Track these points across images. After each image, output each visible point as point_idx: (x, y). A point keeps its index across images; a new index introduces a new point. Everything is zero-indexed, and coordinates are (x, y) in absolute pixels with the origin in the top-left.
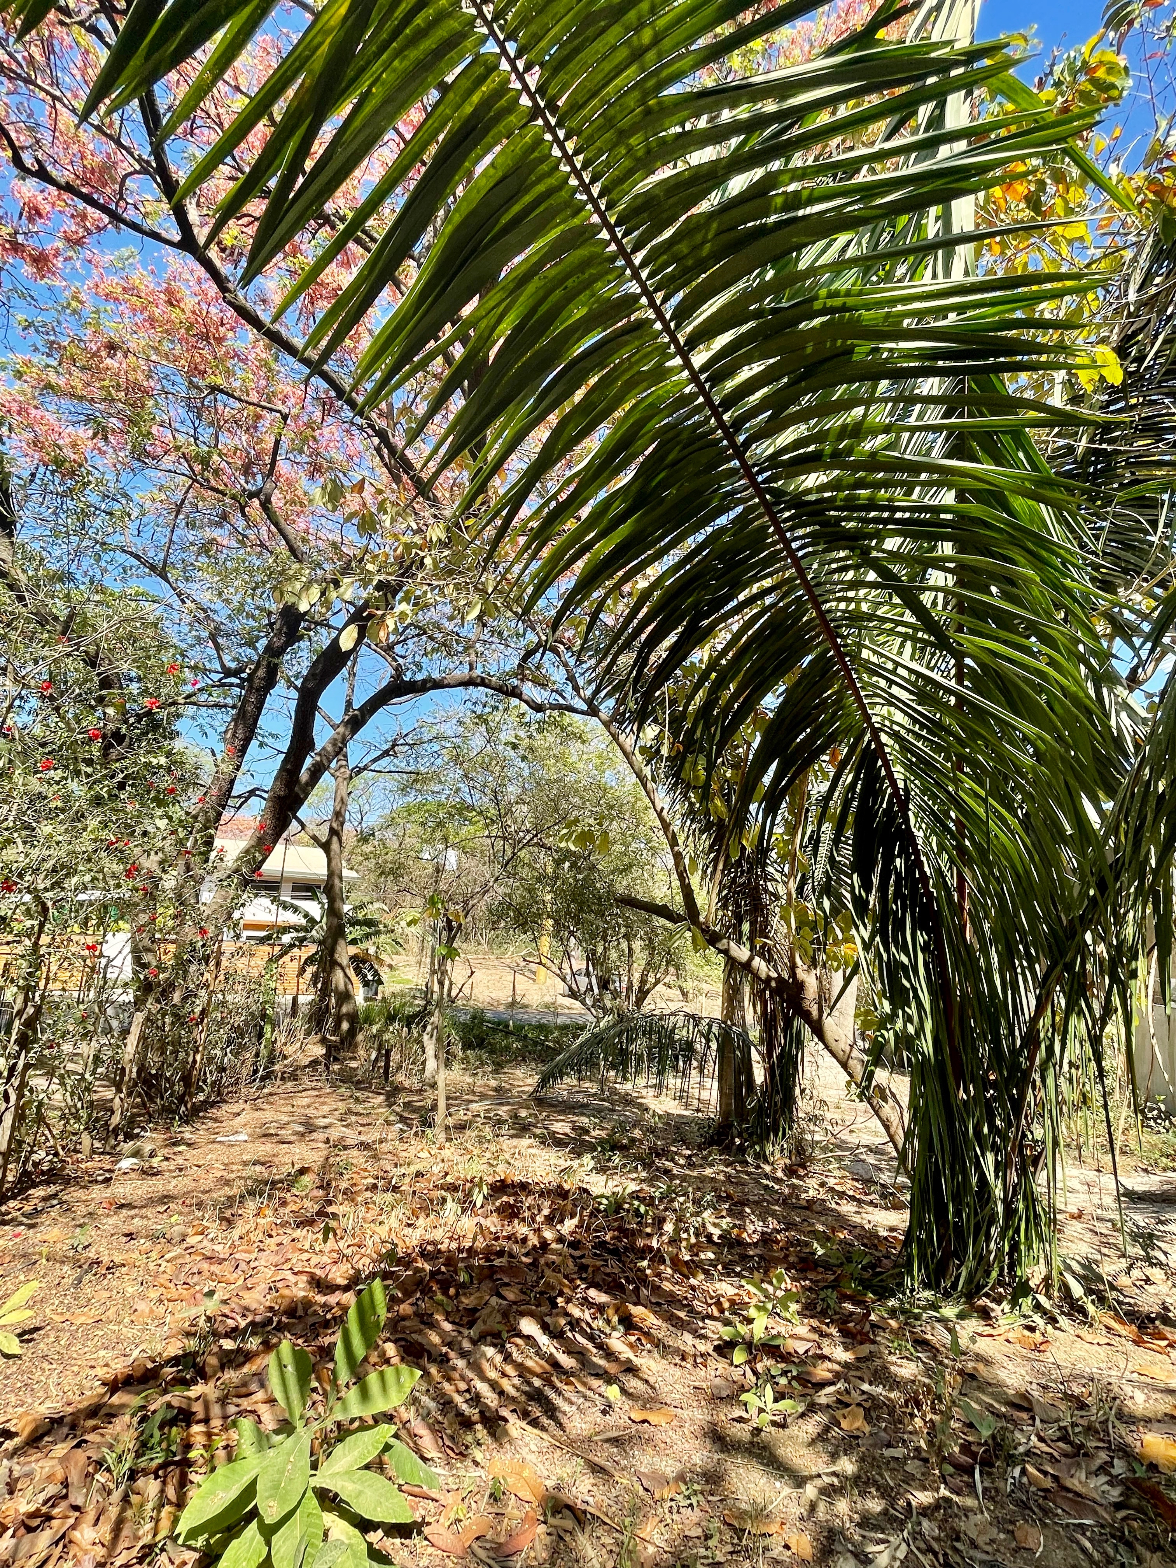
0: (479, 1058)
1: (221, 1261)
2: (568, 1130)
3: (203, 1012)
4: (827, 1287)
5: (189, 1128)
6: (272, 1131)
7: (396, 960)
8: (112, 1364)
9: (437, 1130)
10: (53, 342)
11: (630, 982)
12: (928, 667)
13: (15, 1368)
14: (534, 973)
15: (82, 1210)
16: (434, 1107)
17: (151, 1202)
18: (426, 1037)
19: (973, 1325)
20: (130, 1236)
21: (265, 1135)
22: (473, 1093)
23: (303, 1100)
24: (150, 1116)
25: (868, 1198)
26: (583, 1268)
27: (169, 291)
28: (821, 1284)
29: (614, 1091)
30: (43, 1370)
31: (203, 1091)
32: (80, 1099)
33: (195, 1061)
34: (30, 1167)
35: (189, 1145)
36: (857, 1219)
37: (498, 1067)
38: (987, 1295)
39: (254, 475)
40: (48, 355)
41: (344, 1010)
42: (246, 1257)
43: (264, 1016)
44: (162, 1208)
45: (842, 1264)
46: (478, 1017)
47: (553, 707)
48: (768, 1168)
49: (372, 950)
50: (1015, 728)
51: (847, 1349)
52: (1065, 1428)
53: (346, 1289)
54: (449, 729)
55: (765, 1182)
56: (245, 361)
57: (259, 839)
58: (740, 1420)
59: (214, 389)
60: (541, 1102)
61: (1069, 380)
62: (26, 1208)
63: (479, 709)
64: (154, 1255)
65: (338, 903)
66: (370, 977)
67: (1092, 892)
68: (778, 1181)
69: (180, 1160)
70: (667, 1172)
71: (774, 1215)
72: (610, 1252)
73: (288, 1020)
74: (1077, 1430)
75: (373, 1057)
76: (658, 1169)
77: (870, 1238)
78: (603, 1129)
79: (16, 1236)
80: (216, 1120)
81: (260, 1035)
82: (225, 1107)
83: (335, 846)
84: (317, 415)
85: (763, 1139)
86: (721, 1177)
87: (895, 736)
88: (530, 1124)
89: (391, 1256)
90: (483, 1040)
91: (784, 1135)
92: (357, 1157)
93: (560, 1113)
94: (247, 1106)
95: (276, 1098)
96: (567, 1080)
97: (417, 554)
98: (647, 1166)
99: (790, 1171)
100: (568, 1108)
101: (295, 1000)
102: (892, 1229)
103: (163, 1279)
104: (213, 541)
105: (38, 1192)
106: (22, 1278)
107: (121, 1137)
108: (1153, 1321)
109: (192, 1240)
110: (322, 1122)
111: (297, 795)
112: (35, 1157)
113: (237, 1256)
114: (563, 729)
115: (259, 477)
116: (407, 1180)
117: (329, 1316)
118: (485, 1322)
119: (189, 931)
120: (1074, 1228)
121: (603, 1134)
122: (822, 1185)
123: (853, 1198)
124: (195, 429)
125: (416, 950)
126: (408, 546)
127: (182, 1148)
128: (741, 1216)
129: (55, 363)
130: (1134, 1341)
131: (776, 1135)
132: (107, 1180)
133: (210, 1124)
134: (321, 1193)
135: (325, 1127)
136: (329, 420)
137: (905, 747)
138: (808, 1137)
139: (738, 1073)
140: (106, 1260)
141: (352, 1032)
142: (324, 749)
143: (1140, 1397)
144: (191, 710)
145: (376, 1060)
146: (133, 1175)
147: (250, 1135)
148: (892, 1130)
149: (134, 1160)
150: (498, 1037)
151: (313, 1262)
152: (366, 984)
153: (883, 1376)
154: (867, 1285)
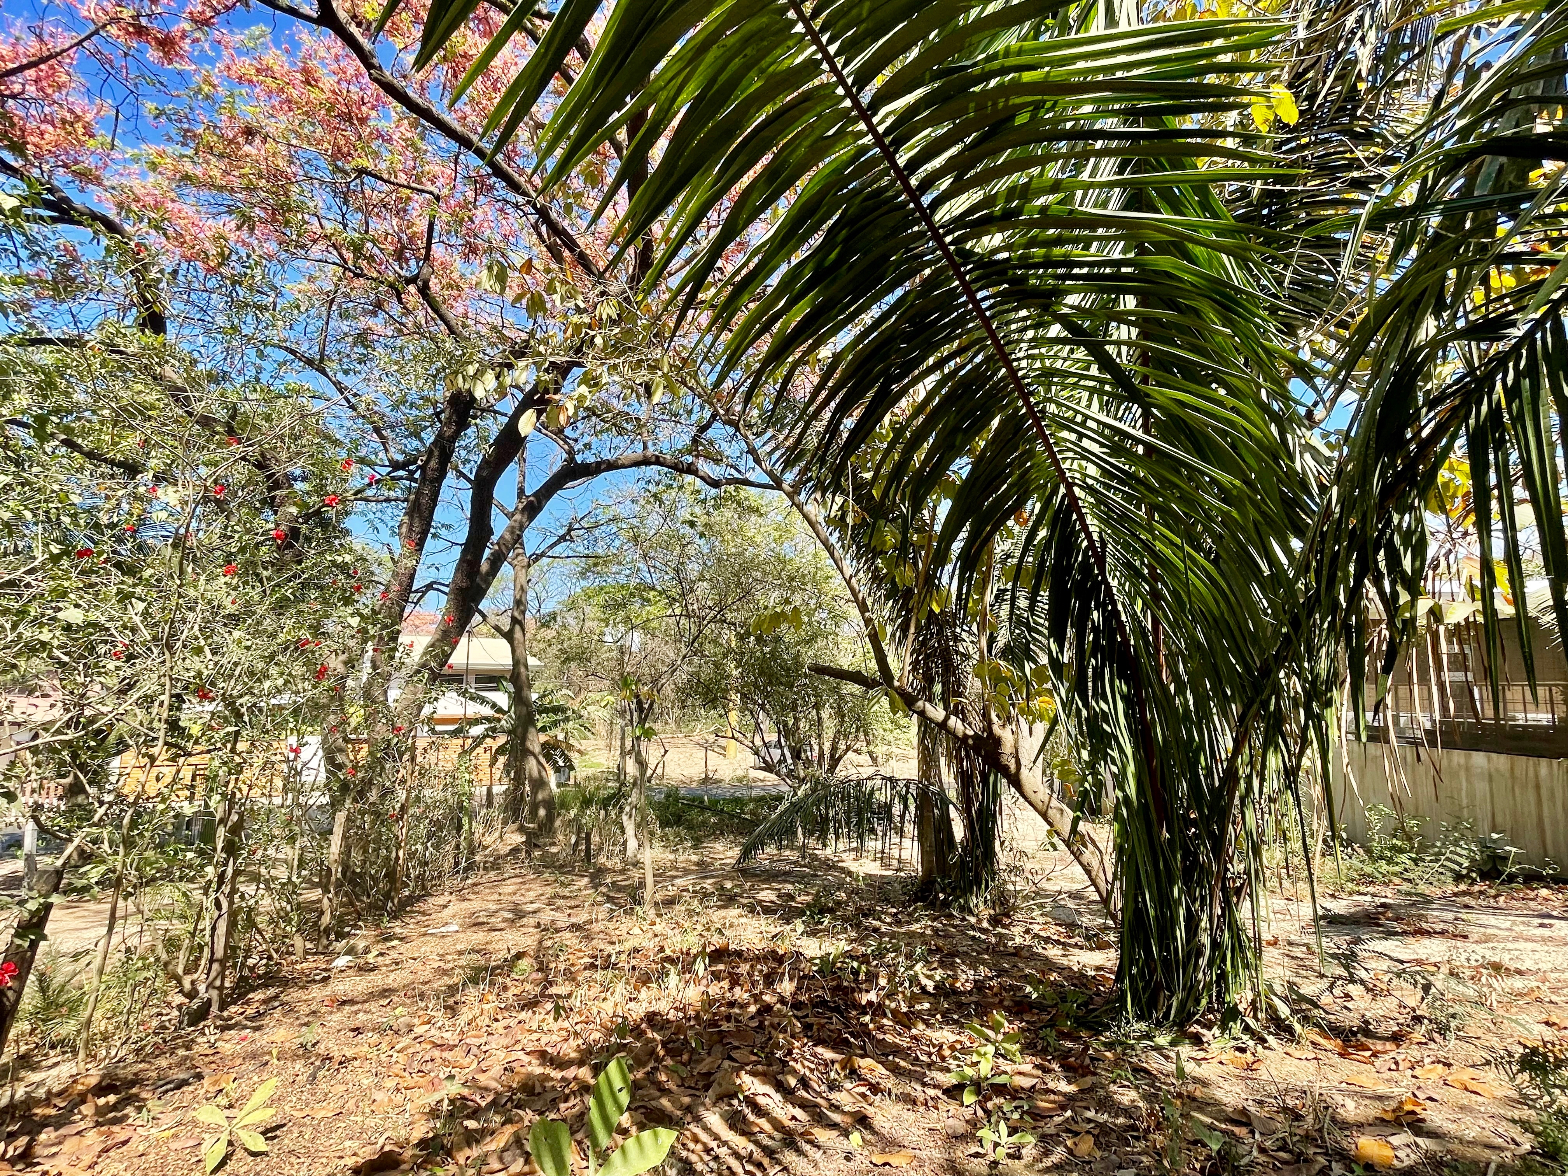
0: (677, 835)
1: (452, 1048)
2: (774, 898)
3: (402, 808)
4: (1046, 1027)
5: (399, 923)
6: (481, 920)
7: (585, 745)
8: (360, 1152)
9: (646, 908)
10: (188, 130)
11: (821, 750)
12: (1115, 418)
13: (263, 1165)
14: (724, 748)
15: (304, 1009)
16: (642, 884)
17: (371, 997)
18: (625, 818)
19: (1186, 1050)
20: (357, 1030)
21: (475, 925)
22: (677, 869)
23: (508, 888)
24: (359, 914)
25: (1072, 941)
26: (807, 1027)
27: (305, 71)
28: (1039, 1025)
29: (815, 857)
30: (292, 1164)
31: (408, 886)
32: (288, 902)
33: (397, 858)
34: (246, 973)
35: (401, 939)
36: (1065, 962)
37: (697, 843)
38: (1198, 1022)
39: (407, 261)
40: (184, 144)
41: (540, 797)
42: (477, 1041)
43: (461, 808)
44: (385, 1002)
45: (1056, 1005)
46: (672, 795)
47: (729, 482)
48: (973, 920)
49: (561, 737)
50: (1203, 474)
51: (1069, 1083)
52: (1283, 1139)
53: (581, 1063)
54: (625, 510)
55: (972, 933)
56: (390, 141)
57: (444, 632)
58: (977, 1155)
59: (362, 172)
60: (745, 873)
61: (1241, 122)
62: (249, 1012)
63: (652, 488)
64: (384, 1046)
65: (525, 692)
66: (561, 763)
67: (1284, 630)
68: (984, 931)
69: (394, 954)
70: (876, 930)
71: (984, 963)
72: (832, 1010)
73: (483, 811)
74: (1295, 1139)
75: (573, 840)
76: (866, 928)
77: (1079, 979)
78: (808, 894)
79: (243, 1039)
80: (424, 913)
81: (459, 827)
82: (431, 900)
83: (518, 634)
84: (470, 194)
85: (966, 891)
86: (929, 932)
87: (1090, 490)
88: (736, 895)
89: (622, 1030)
90: (680, 817)
91: (987, 887)
92: (570, 939)
93: (764, 881)
94: (453, 898)
95: (481, 888)
96: (767, 850)
97: (587, 334)
98: (857, 926)
99: (995, 921)
100: (771, 876)
101: (489, 791)
102: (1098, 968)
103: (396, 1069)
104: (367, 331)
105: (258, 996)
106: (256, 1079)
107: (332, 937)
108: (1354, 1034)
109: (419, 1030)
110: (531, 907)
111: (479, 586)
112: (250, 962)
113: (468, 1041)
114: (739, 504)
115: (412, 263)
116: (624, 957)
117: (567, 1091)
118: (720, 1085)
119: (381, 730)
120: (1269, 954)
121: (808, 899)
122: (1027, 932)
123: (1058, 942)
124: (343, 215)
125: (604, 733)
126: (578, 327)
127: (395, 943)
128: (953, 966)
129: (191, 152)
130: (1340, 1054)
131: (979, 888)
132: (325, 979)
133: (420, 918)
134: (540, 975)
135: (534, 912)
136: (481, 199)
137: (1101, 501)
138: (1010, 887)
139: (937, 831)
140: (336, 1054)
141: (550, 818)
142: (502, 537)
143: (1350, 1104)
144: (360, 506)
145: (577, 843)
146: (350, 972)
147: (461, 926)
148: (1094, 874)
149: (349, 958)
150: (694, 812)
151: (543, 1041)
152: (558, 770)
153: (1107, 1104)
154: (1081, 1022)
